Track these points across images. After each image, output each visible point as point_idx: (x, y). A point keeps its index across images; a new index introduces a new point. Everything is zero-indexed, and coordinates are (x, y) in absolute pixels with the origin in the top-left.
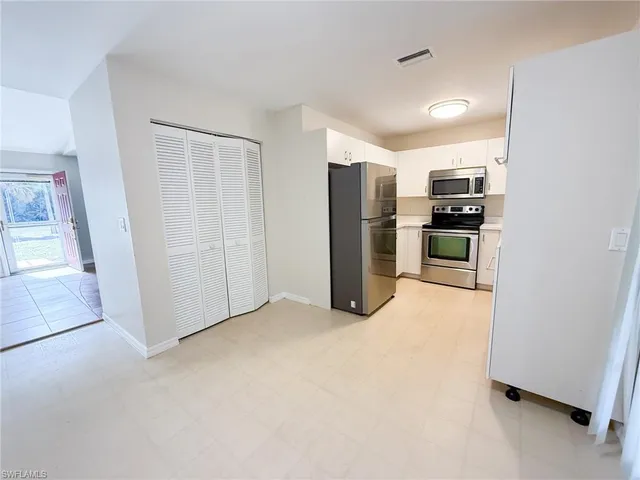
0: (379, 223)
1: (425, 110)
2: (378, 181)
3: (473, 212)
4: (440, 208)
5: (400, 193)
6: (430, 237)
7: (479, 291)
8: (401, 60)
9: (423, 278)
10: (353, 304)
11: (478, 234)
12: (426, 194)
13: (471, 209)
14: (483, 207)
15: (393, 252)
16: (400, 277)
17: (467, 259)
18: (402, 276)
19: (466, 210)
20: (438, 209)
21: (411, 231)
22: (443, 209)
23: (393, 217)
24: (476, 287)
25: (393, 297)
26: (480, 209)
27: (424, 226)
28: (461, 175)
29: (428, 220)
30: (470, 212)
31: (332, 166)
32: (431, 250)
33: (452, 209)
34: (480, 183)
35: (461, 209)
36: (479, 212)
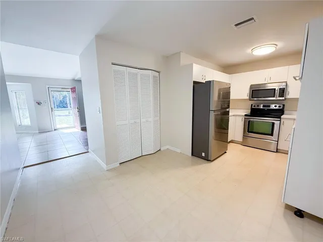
0: (219, 113)
1: (249, 51)
2: (220, 90)
3: (277, 108)
4: (256, 105)
5: (232, 96)
6: (249, 121)
7: (279, 154)
8: (236, 25)
9: (244, 144)
10: (203, 154)
11: (280, 121)
12: (248, 98)
13: (276, 106)
14: (284, 105)
15: (227, 128)
16: (230, 142)
17: (272, 135)
18: (232, 142)
19: (273, 107)
20: (254, 106)
21: (237, 117)
22: (258, 106)
23: (228, 110)
24: (277, 151)
25: (226, 152)
26: (282, 106)
27: (246, 115)
28: (270, 86)
29: (248, 112)
30: (275, 108)
31: (195, 83)
32: (249, 128)
33: (264, 106)
34: (282, 92)
35: (269, 106)
36: (281, 108)
